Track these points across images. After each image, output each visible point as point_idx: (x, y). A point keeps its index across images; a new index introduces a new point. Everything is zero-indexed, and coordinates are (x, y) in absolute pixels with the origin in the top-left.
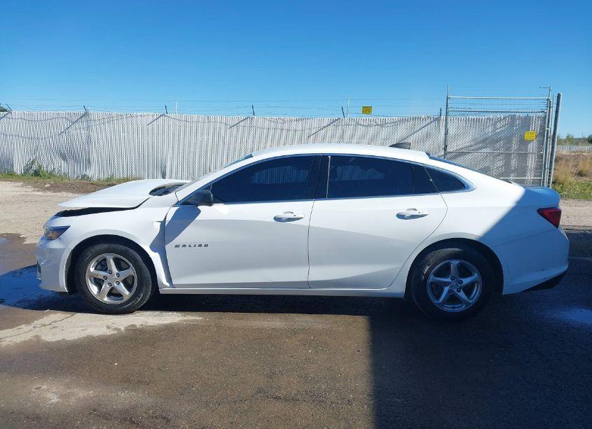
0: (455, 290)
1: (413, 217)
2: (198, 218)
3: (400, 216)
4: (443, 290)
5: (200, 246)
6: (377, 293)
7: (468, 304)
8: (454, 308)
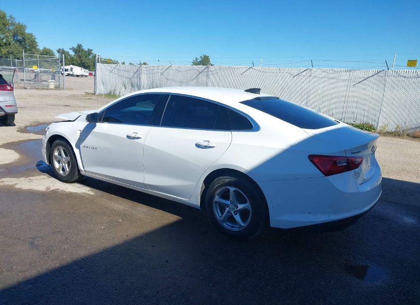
0: (233, 213)
1: (206, 147)
2: (94, 130)
3: (198, 146)
4: (225, 210)
5: (93, 148)
6: (183, 201)
7: (241, 226)
8: (233, 227)
